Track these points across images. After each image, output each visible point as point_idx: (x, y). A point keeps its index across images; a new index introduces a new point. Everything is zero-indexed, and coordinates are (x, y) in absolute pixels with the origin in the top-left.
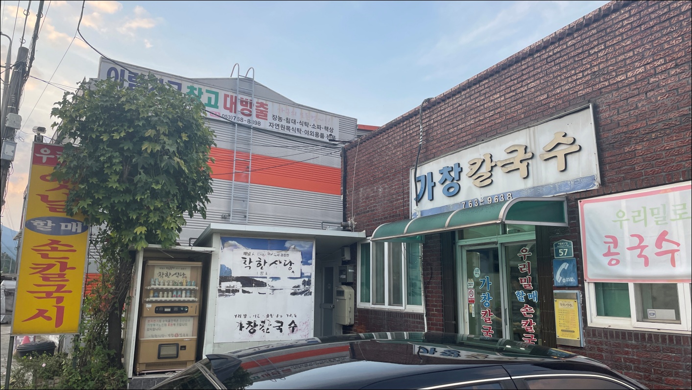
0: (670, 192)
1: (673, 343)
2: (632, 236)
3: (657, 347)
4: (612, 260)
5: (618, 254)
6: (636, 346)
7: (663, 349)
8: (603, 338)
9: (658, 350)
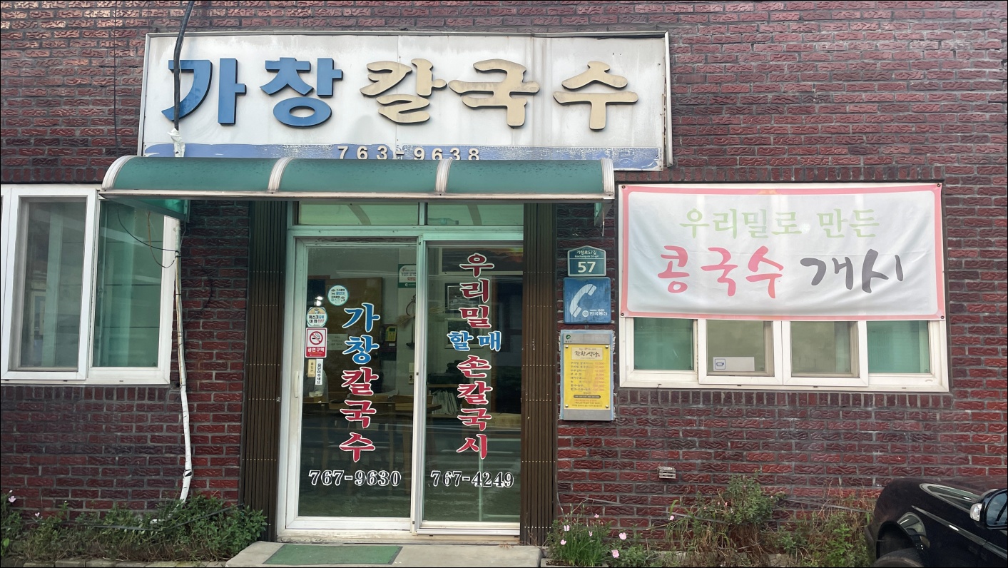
0: (773, 194)
1: (763, 403)
2: (711, 249)
3: (738, 410)
4: (674, 283)
5: (686, 275)
6: (705, 411)
7: (747, 413)
8: (649, 403)
9: (740, 414)
